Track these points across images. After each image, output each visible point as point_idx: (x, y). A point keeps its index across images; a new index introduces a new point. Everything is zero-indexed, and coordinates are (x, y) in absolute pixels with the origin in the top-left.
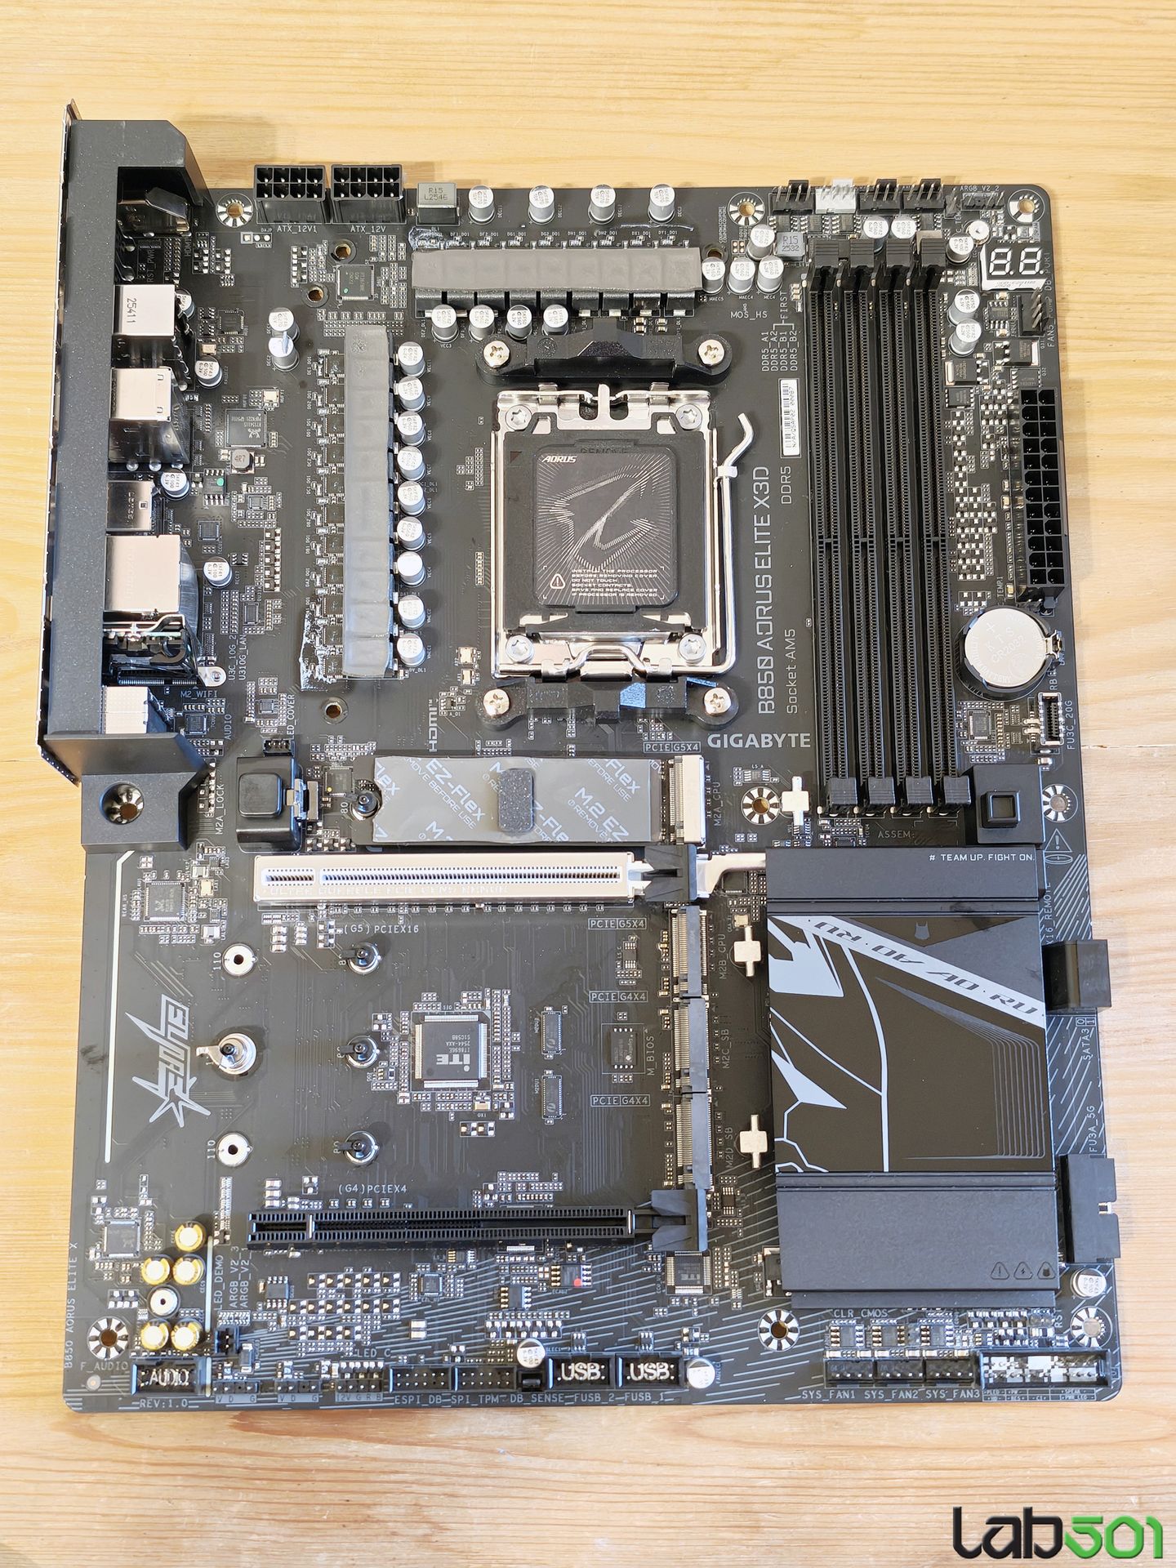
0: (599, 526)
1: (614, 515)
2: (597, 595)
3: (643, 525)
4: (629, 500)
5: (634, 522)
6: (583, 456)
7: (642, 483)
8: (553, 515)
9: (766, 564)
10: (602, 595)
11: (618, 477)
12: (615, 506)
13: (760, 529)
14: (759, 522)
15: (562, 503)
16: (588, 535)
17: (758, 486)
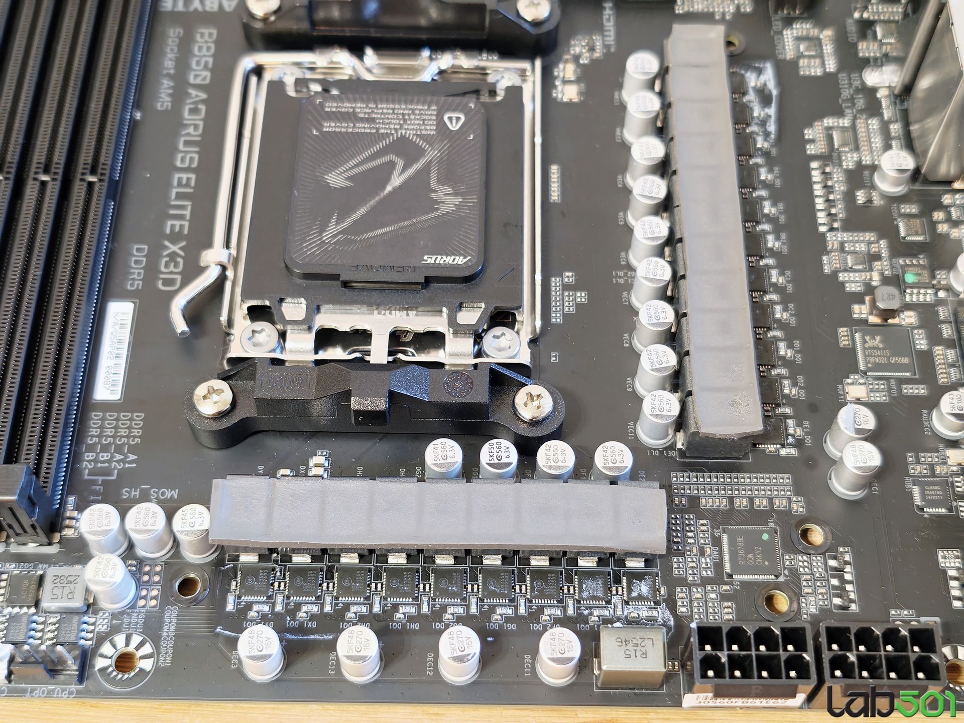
0: (396, 181)
1: (375, 193)
2: (403, 107)
3: (336, 179)
4: (354, 210)
5: (348, 184)
6: (413, 262)
7: (333, 228)
8: (456, 194)
9: (180, 179)
10: (397, 106)
11: (366, 236)
12: (372, 202)
13: (181, 217)
14: (181, 226)
15: (444, 209)
16: (411, 171)
17: (176, 266)
